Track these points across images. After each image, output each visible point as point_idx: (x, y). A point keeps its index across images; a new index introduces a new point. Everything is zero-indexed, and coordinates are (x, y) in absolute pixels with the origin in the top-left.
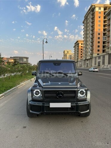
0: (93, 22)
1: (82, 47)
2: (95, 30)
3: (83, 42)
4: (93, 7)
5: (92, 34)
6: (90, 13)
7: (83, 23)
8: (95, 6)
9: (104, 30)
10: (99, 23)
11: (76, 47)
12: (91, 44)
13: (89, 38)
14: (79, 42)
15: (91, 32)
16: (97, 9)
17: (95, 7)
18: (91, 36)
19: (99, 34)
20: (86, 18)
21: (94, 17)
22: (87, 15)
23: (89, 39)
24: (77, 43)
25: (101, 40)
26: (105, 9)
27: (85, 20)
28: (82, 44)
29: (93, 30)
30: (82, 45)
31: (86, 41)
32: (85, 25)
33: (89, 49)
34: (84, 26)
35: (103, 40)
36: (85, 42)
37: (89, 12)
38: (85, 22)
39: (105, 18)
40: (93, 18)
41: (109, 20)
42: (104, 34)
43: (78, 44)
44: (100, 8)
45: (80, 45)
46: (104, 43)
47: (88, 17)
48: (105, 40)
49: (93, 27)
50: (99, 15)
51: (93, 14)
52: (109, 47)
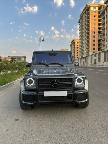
0: (88, 22)
1: (78, 45)
2: (91, 29)
3: (79, 41)
4: (88, 6)
5: (88, 33)
6: (85, 12)
7: (79, 22)
8: (90, 5)
9: (99, 29)
10: (94, 22)
11: (73, 46)
12: (86, 42)
13: (85, 36)
14: (75, 41)
15: (86, 31)
16: (92, 9)
17: (90, 6)
18: (86, 35)
19: (94, 33)
20: (82, 17)
21: (89, 16)
22: (82, 15)
23: (85, 38)
25: (97, 39)
26: (99, 9)
27: (80, 19)
28: (78, 43)
29: (88, 29)
30: (78, 44)
31: (82, 40)
32: (81, 25)
33: (84, 47)
34: (79, 25)
35: (99, 38)
36: (81, 41)
37: (84, 11)
38: (81, 21)
39: (99, 17)
40: (88, 18)
41: (104, 18)
42: (99, 33)
43: (74, 43)
44: (95, 8)
45: (76, 43)
46: (99, 41)
47: (84, 17)
48: (100, 38)
49: (88, 25)
50: (94, 14)
51: (88, 14)
52: (104, 45)
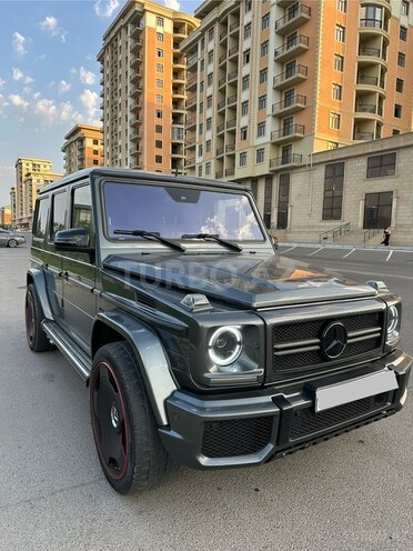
0: (137, 66)
1: (96, 152)
2: (146, 97)
3: (100, 136)
4: (137, 8)
5: (137, 111)
6: (125, 27)
7: (101, 59)
8: (143, 5)
9: (176, 103)
10: (158, 75)
11: (74, 149)
12: (131, 146)
13: (123, 121)
14: (83, 131)
15: (131, 102)
16: (150, 21)
17: (145, 11)
18: (131, 117)
19: (159, 115)
20: (111, 43)
21: (140, 47)
22: (113, 34)
23: (125, 128)
24: (76, 137)
25: (167, 138)
26: (176, 29)
27: (106, 48)
28: (96, 142)
29: (137, 96)
30: (96, 147)
31: (114, 134)
32: (108, 71)
33: (124, 162)
34: (102, 72)
35: (173, 138)
36: (108, 136)
37: (122, 23)
38: (108, 58)
39: (176, 59)
40: (137, 51)
41: (193, 69)
42: (176, 118)
43: (82, 140)
44: (160, 20)
45: (89, 143)
46: (175, 147)
47: (120, 43)
48: (179, 138)
49: (137, 81)
50: (159, 44)
51: (137, 36)
52: (194, 167)
